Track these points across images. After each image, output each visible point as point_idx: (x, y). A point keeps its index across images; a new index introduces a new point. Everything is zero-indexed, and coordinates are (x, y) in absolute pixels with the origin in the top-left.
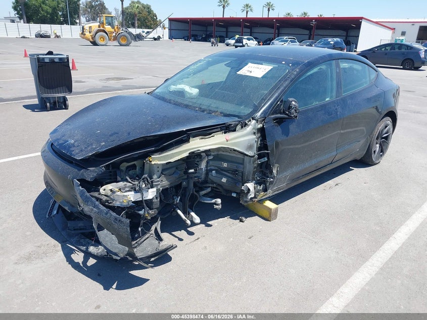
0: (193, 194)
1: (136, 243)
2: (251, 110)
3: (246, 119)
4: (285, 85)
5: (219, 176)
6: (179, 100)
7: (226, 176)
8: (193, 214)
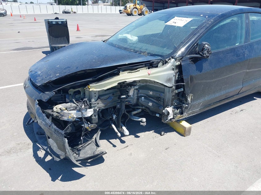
0: (124, 114)
1: (82, 146)
2: (171, 51)
3: (167, 58)
4: (200, 32)
5: (147, 101)
6: (122, 45)
7: (152, 101)
8: (124, 128)
